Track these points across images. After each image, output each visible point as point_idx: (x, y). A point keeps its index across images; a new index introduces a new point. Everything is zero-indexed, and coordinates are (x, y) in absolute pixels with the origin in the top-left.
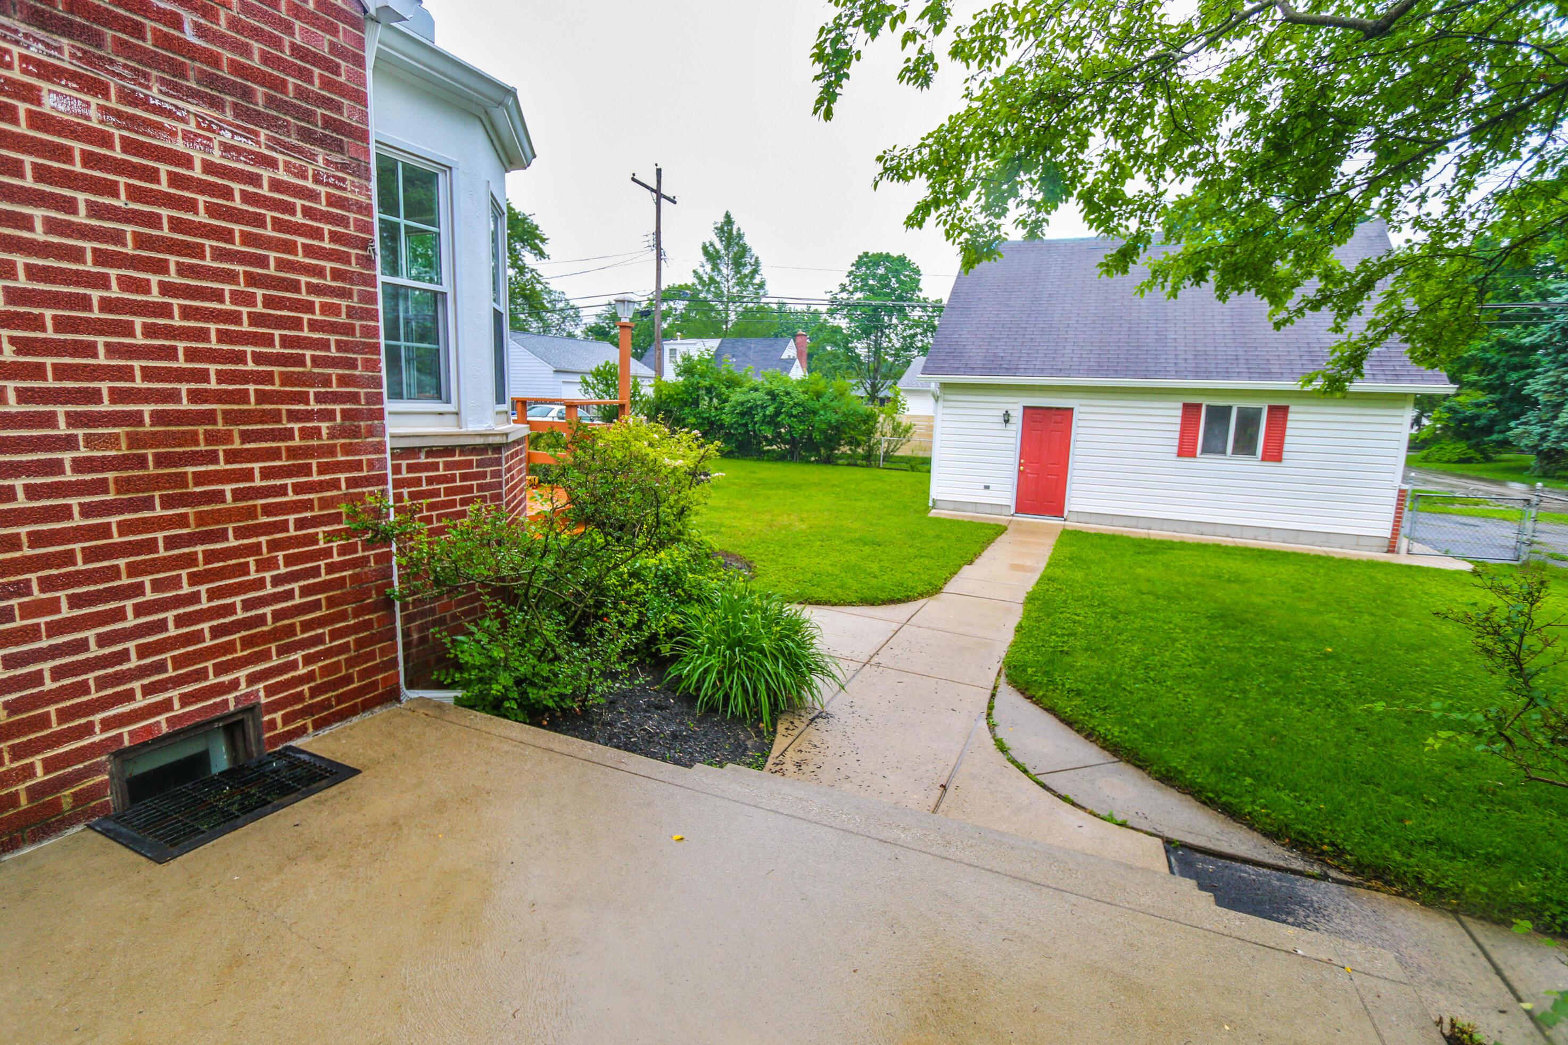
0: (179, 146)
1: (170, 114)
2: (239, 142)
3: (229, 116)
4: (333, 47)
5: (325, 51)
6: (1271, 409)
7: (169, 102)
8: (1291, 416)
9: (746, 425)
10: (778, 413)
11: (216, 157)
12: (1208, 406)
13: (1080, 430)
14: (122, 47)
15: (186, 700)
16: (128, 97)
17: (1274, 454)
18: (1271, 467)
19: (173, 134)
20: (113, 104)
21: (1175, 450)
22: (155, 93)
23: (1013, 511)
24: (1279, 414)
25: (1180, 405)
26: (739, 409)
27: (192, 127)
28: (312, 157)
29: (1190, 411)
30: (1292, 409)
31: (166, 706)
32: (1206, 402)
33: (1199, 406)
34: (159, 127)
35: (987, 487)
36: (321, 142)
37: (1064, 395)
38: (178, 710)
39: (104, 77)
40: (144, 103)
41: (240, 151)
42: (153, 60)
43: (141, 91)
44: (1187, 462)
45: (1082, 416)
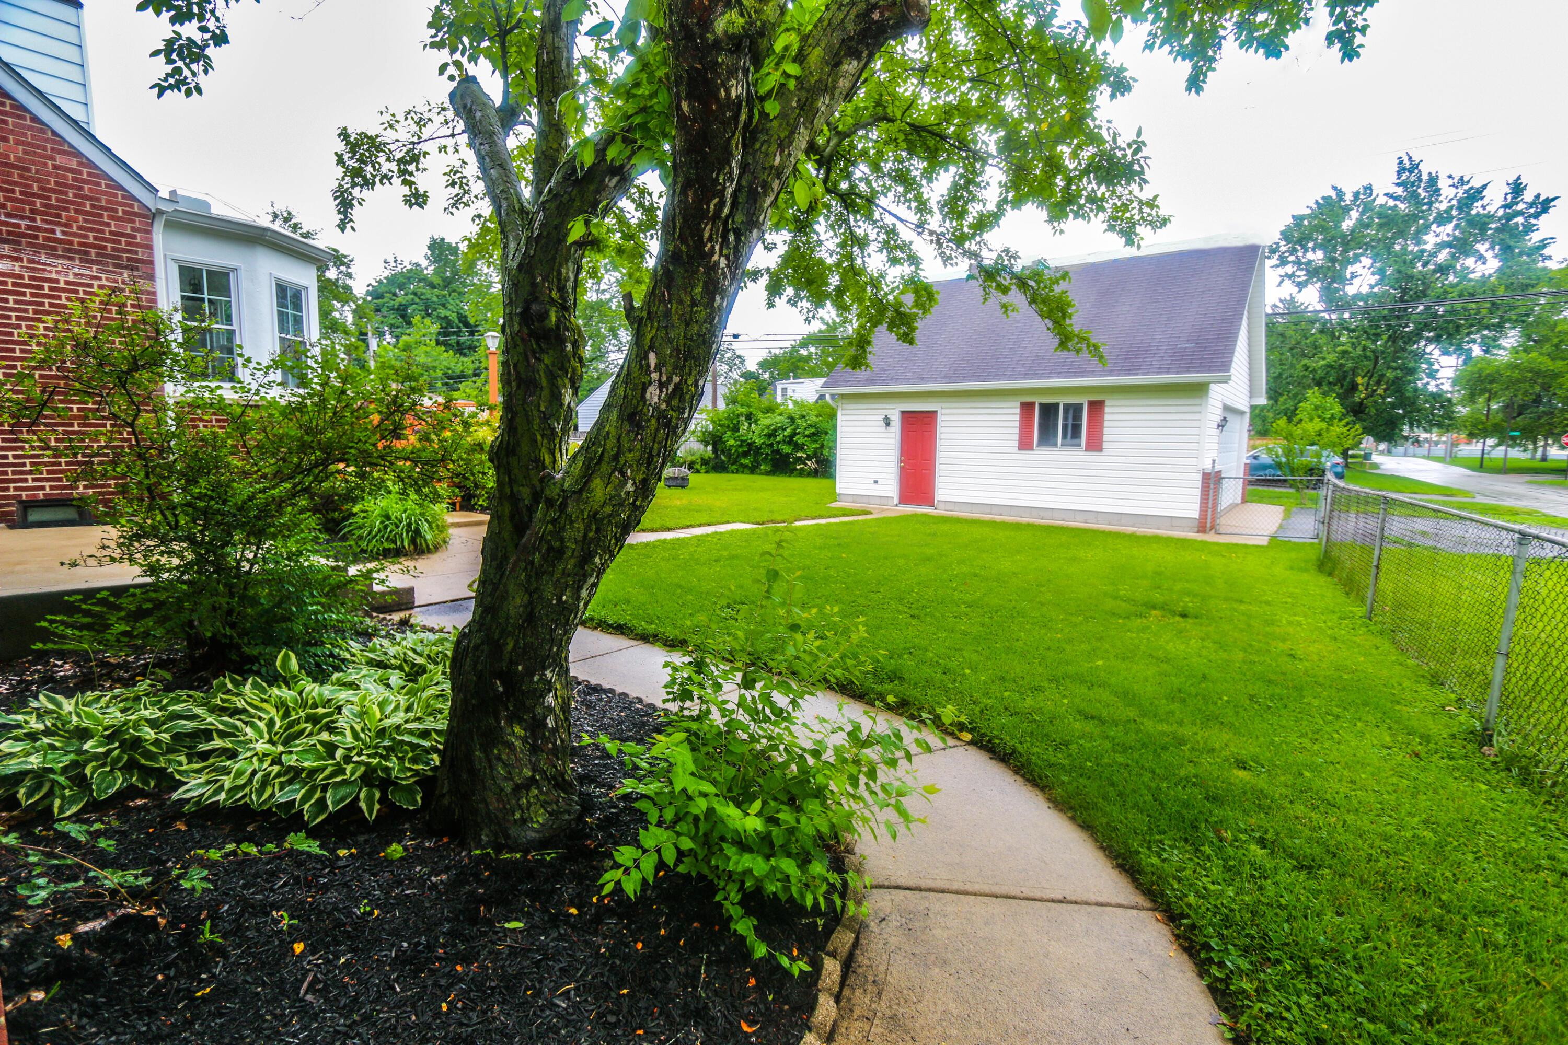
0: (54, 276)
1: (49, 265)
2: (82, 272)
3: (77, 262)
4: (133, 229)
5: (129, 231)
6: (1092, 404)
7: (49, 261)
8: (1107, 410)
9: (771, 445)
10: (794, 434)
11: (71, 278)
12: (1041, 405)
13: (943, 430)
14: (30, 244)
15: (52, 488)
16: (33, 261)
17: (1095, 445)
18: (1093, 457)
19: (50, 272)
20: (25, 264)
21: (1016, 444)
22: (43, 259)
23: (896, 501)
24: (1097, 407)
25: (1018, 404)
26: (766, 431)
27: (60, 268)
28: (121, 274)
29: (1027, 408)
30: (1107, 403)
31: (43, 488)
32: (1038, 400)
33: (1033, 404)
34: (45, 270)
35: (876, 482)
36: (126, 268)
37: (930, 399)
38: (48, 490)
39: (21, 255)
40: (39, 263)
41: (82, 275)
42: (43, 247)
43: (37, 259)
44: (1026, 455)
45: (944, 418)
